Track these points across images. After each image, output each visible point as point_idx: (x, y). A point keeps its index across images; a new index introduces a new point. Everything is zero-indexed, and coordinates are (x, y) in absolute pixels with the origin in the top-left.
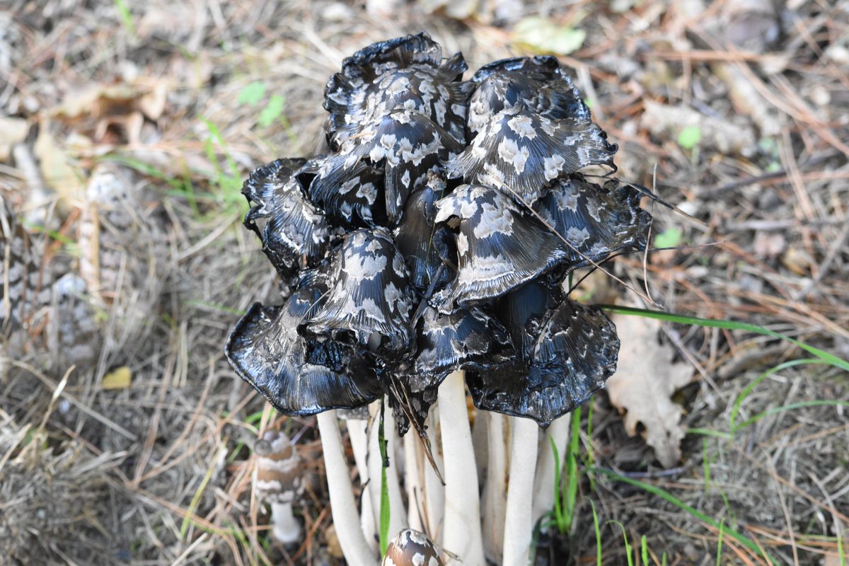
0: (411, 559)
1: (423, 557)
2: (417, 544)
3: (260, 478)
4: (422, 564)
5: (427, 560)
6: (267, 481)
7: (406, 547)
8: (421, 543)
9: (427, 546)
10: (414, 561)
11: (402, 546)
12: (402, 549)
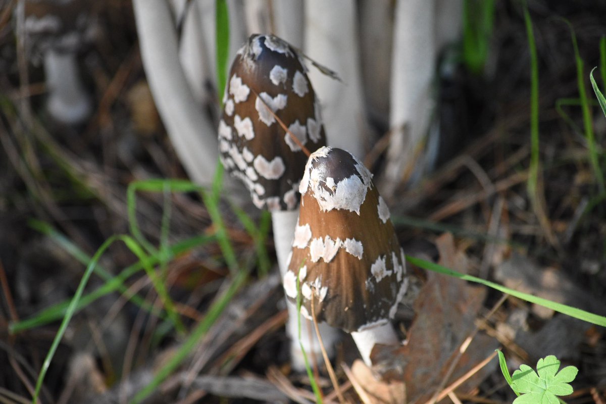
0: (268, 75)
1: (285, 71)
2: (275, 53)
3: (28, 14)
4: (284, 81)
5: (291, 75)
6: (39, 17)
7: (260, 57)
8: (281, 51)
9: (290, 56)
10: (272, 77)
11: (254, 55)
12: (255, 61)
